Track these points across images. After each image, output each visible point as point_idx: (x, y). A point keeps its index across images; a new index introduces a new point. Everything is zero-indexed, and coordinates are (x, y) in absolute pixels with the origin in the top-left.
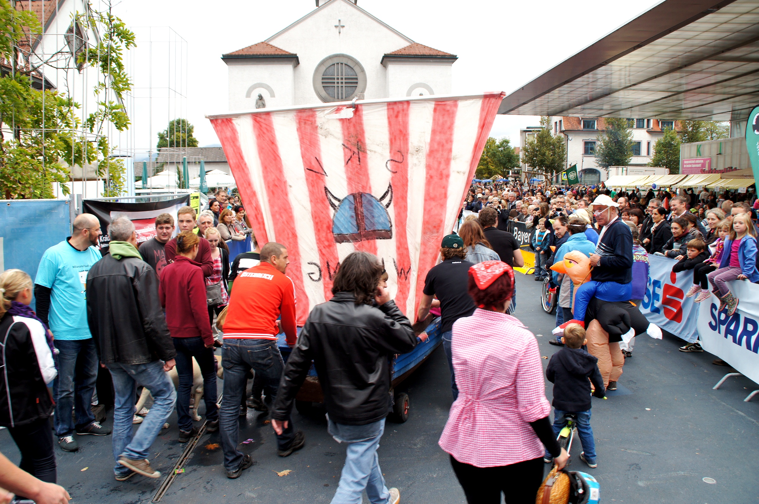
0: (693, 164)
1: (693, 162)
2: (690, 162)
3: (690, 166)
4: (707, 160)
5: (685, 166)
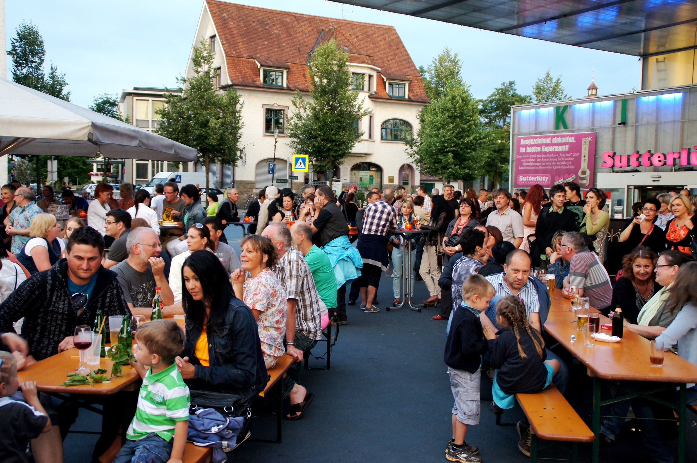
0: (547, 145)
1: (548, 141)
2: (537, 141)
3: (538, 149)
4: (585, 136)
5: (522, 150)
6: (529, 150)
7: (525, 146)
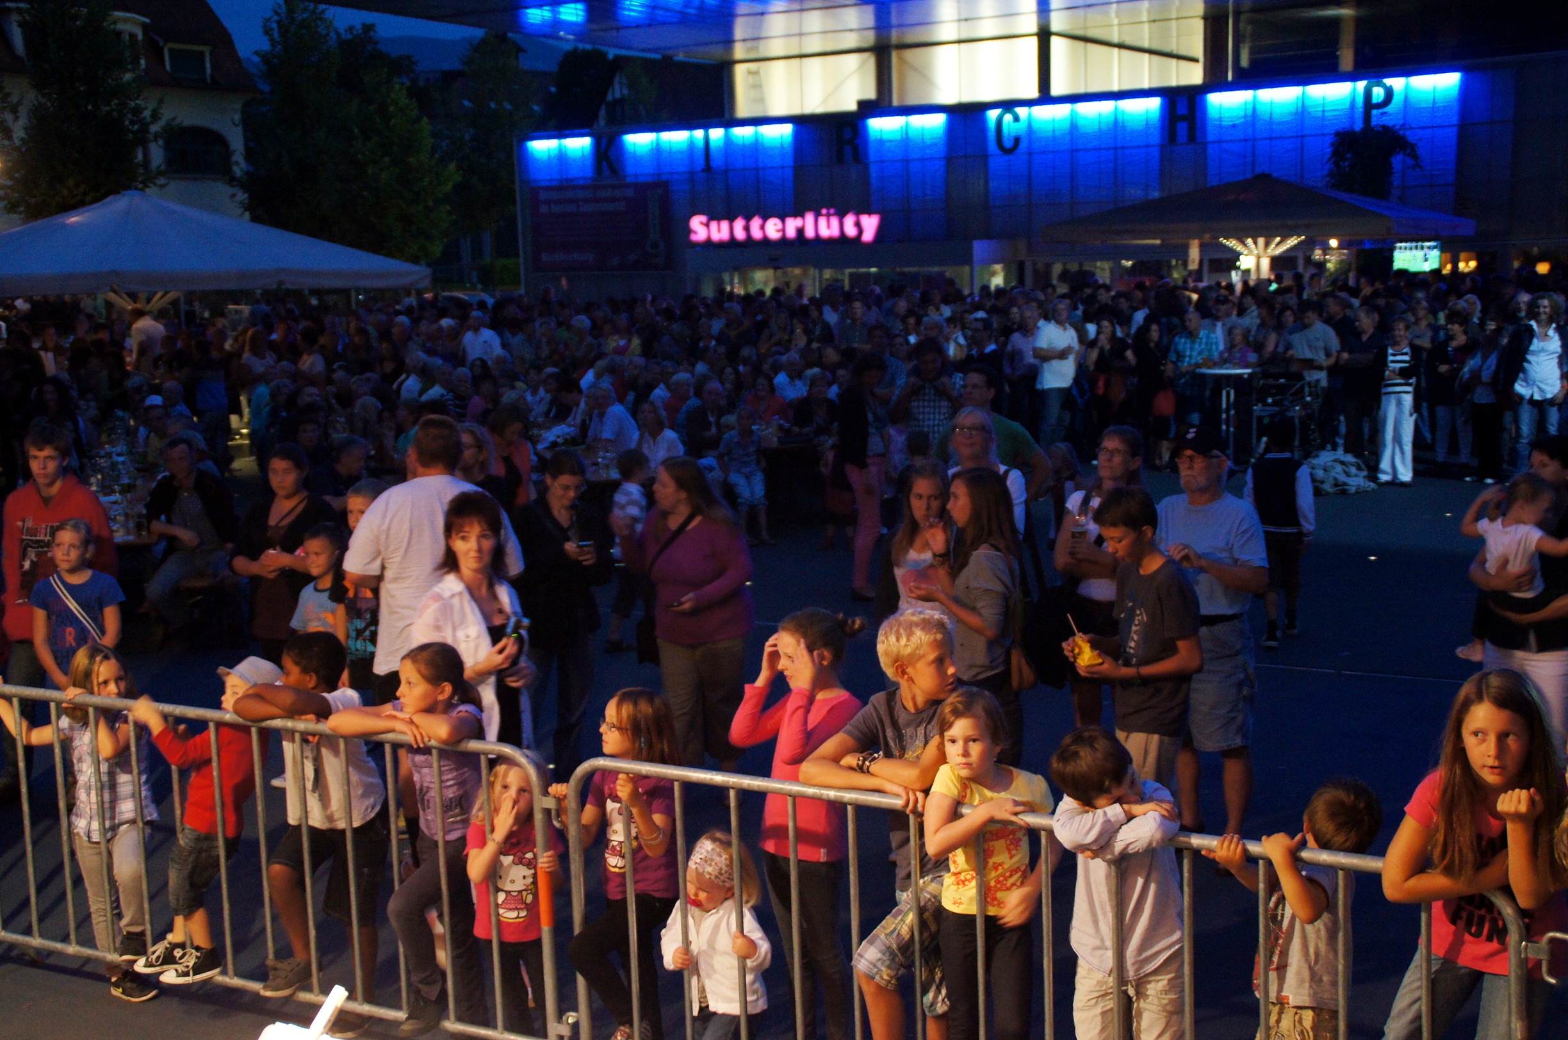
0: (587, 201)
1: (584, 194)
2: (569, 195)
4: (651, 186)
6: (556, 209)
7: (548, 202)
